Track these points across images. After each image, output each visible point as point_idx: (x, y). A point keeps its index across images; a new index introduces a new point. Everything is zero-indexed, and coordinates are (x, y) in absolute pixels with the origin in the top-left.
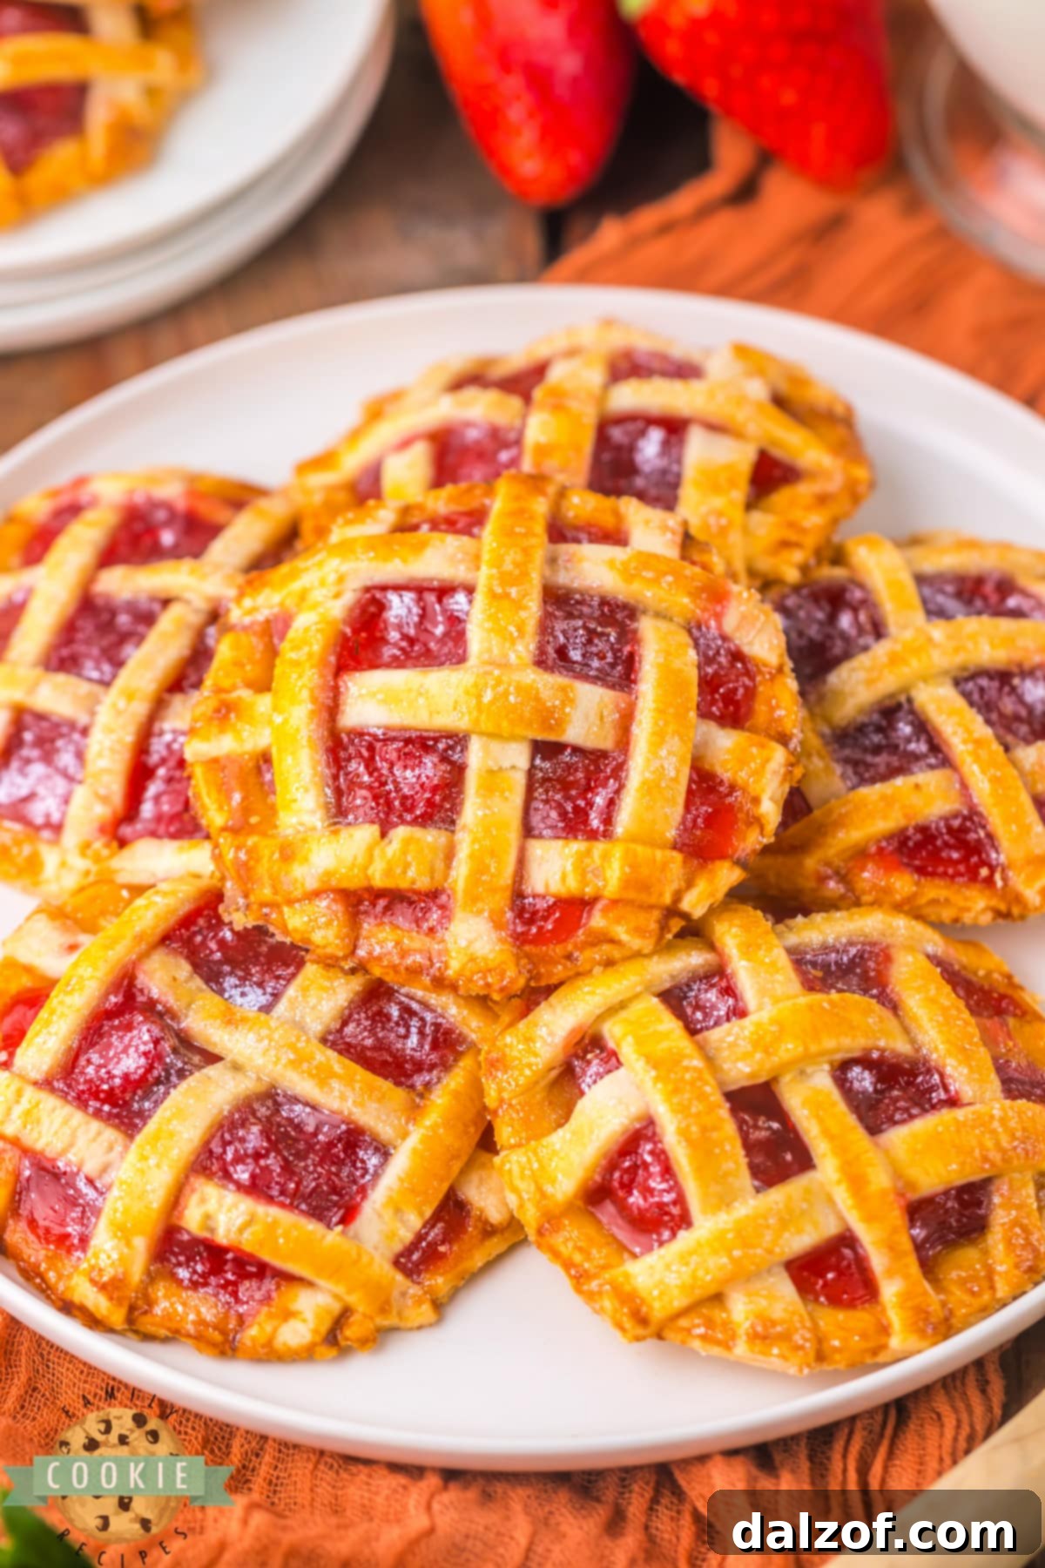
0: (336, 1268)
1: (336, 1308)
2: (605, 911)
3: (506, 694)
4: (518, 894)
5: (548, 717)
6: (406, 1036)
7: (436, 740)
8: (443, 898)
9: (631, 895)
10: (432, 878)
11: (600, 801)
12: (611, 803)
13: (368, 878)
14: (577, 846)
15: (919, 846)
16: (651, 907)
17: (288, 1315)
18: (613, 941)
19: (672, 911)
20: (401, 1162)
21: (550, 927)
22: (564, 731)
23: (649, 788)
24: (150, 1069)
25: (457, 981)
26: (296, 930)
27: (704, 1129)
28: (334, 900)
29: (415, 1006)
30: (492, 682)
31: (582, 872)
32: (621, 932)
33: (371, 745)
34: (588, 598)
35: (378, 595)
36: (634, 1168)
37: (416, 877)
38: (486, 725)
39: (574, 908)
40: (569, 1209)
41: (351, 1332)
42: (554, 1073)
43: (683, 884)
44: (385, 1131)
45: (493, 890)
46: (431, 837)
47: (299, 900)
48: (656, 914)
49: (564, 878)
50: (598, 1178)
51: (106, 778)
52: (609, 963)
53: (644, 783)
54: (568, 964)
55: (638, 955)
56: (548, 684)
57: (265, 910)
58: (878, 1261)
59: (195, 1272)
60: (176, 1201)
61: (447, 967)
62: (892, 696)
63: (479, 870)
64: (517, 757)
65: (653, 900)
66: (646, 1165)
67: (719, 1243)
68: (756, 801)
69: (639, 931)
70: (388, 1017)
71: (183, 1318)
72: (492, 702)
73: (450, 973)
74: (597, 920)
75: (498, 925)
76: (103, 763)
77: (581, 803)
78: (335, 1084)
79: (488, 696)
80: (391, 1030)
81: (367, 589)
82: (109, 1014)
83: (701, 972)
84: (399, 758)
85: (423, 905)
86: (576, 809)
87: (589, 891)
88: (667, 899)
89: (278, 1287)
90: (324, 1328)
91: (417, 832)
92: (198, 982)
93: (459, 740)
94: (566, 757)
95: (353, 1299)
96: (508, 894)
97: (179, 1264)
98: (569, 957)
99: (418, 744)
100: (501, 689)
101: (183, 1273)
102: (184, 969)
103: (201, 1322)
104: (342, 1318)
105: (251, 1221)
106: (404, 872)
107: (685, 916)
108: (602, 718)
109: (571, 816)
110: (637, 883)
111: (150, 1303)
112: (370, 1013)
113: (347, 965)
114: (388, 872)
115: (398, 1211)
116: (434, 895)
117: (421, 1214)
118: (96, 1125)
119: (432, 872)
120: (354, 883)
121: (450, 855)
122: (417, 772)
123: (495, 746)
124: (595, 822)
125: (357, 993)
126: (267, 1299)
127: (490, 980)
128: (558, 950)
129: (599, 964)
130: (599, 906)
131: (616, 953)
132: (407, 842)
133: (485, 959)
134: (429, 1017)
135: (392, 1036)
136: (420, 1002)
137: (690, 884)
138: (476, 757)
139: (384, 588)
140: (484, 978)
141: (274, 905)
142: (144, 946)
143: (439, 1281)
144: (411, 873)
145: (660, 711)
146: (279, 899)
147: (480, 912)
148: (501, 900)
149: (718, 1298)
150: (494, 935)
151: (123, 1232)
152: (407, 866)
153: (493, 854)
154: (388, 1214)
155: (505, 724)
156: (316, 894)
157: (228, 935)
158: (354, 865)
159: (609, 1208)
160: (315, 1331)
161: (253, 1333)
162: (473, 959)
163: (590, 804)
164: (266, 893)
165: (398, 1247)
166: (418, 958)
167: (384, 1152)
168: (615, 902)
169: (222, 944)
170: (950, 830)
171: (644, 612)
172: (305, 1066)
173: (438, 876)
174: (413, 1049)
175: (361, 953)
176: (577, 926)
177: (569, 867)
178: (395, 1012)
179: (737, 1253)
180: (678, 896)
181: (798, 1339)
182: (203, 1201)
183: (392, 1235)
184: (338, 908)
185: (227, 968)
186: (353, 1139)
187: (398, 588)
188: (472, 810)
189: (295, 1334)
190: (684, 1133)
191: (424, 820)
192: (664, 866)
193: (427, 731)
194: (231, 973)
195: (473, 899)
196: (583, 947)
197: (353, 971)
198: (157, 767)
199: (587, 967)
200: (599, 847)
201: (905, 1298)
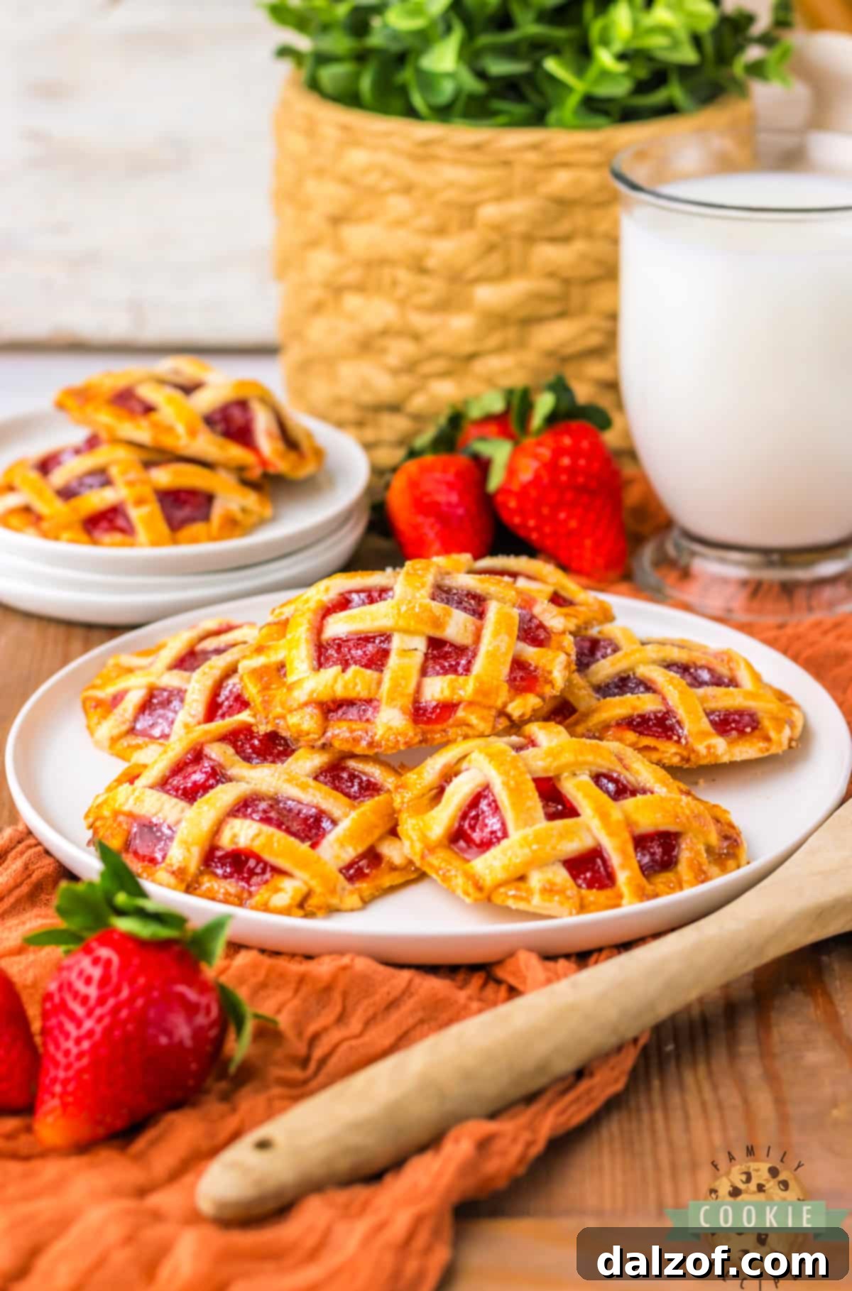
0: (305, 864)
1: (305, 889)
2: (464, 709)
3: (414, 607)
4: (416, 701)
5: (438, 623)
6: (352, 786)
7: (374, 638)
8: (375, 703)
9: (479, 699)
10: (369, 693)
11: (463, 662)
12: (469, 662)
13: (334, 691)
14: (451, 677)
15: (639, 724)
16: (490, 708)
17: (277, 890)
18: (469, 725)
19: (502, 713)
20: (344, 825)
21: (434, 716)
22: (444, 630)
23: (492, 655)
24: (207, 780)
25: (381, 743)
26: (293, 725)
27: (517, 784)
28: (315, 708)
29: (356, 773)
30: (407, 602)
31: (453, 690)
32: (473, 720)
33: (339, 644)
34: (460, 592)
35: (347, 596)
36: (476, 817)
37: (360, 691)
38: (402, 623)
39: (447, 708)
40: (439, 845)
41: (313, 902)
42: (434, 792)
43: (508, 700)
44: (336, 813)
45: (402, 695)
46: (370, 674)
47: (296, 710)
48: (493, 712)
49: (442, 692)
50: (456, 825)
51: (195, 705)
52: (466, 737)
53: (488, 652)
54: (444, 734)
55: (482, 735)
56: (437, 607)
57: (277, 721)
58: (615, 859)
59: (225, 871)
60: (217, 830)
61: (375, 734)
62: (625, 671)
63: (395, 686)
64: (421, 644)
65: (490, 702)
66: (483, 812)
67: (525, 842)
68: (550, 672)
69: (483, 718)
70: (342, 778)
71: (218, 892)
72: (406, 611)
73: (377, 738)
74: (461, 713)
75: (404, 712)
76: (195, 697)
77: (453, 663)
78: (311, 791)
79: (404, 608)
80: (344, 783)
81: (342, 594)
82: (186, 764)
83: (518, 746)
84: (354, 646)
85: (363, 707)
86: (451, 666)
87: (456, 699)
88: (499, 703)
89: (272, 876)
90: (298, 898)
91: (363, 670)
92: (237, 758)
93: (387, 637)
94: (447, 649)
95: (314, 883)
96: (411, 699)
97: (217, 867)
98: (444, 731)
99: (365, 639)
100: (411, 605)
101: (219, 871)
102: (231, 751)
103: (227, 893)
104: (307, 896)
105: (258, 835)
106: (354, 688)
107: (509, 717)
108: (466, 626)
109: (447, 668)
110: (484, 691)
111: (200, 884)
112: (332, 774)
113: (320, 743)
114: (345, 687)
115: (342, 846)
116: (369, 701)
117: (355, 849)
118: (175, 800)
119: (369, 690)
120: (325, 696)
121: (379, 683)
122: (364, 649)
123: (407, 638)
124: (460, 669)
125: (326, 763)
126: (266, 882)
127: (399, 738)
128: (439, 727)
129: (461, 735)
130: (462, 706)
131: (470, 732)
132: (356, 673)
133: (397, 729)
134: (364, 778)
135: (344, 786)
136: (360, 772)
137: (512, 700)
138: (396, 643)
139: (350, 592)
140: (396, 738)
141: (283, 717)
142: (209, 737)
143: (363, 886)
144: (359, 688)
145: (498, 623)
146: (285, 712)
147: (395, 707)
148: (408, 702)
149: (522, 878)
150: (402, 717)
151: (187, 845)
152: (356, 685)
153: (403, 678)
154: (336, 847)
155: (412, 623)
156: (306, 704)
157: (256, 742)
158: (326, 686)
159: (462, 844)
160: (293, 898)
161: (257, 899)
162: (390, 729)
163: (458, 664)
164: (279, 710)
165: (342, 864)
166: (360, 733)
167: (334, 822)
168: (471, 704)
169: (253, 746)
170: (656, 717)
171: (491, 599)
172: (294, 782)
173: (373, 691)
174: (355, 792)
175: (329, 734)
176: (450, 717)
177: (445, 685)
178: (345, 775)
179: (535, 847)
180: (505, 705)
181: (569, 893)
182: (232, 828)
183: (338, 857)
184: (316, 711)
185: (254, 756)
186: (319, 816)
187: (358, 592)
188: (393, 661)
189: (281, 900)
190: (506, 784)
191: (367, 666)
192: (498, 688)
193: (370, 632)
194: (256, 758)
195: (392, 699)
196: (452, 726)
197: (324, 747)
198: (223, 702)
199: (454, 737)
200: (461, 679)
201: (630, 880)
